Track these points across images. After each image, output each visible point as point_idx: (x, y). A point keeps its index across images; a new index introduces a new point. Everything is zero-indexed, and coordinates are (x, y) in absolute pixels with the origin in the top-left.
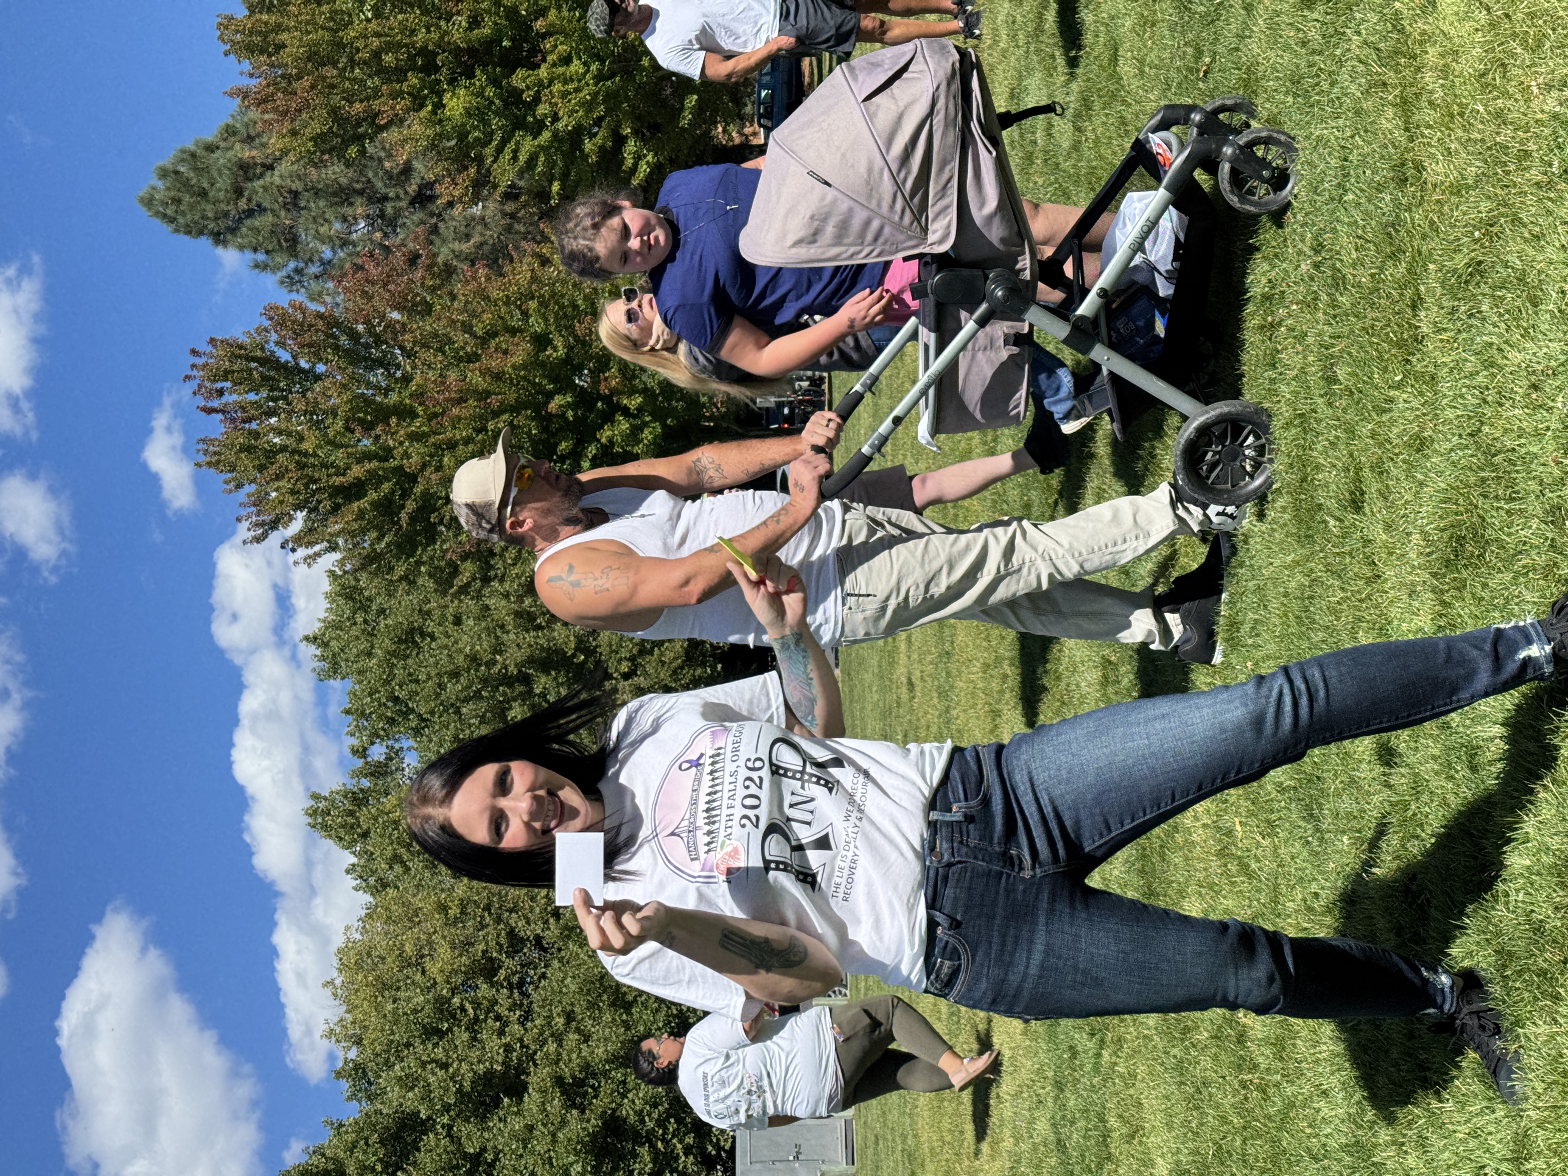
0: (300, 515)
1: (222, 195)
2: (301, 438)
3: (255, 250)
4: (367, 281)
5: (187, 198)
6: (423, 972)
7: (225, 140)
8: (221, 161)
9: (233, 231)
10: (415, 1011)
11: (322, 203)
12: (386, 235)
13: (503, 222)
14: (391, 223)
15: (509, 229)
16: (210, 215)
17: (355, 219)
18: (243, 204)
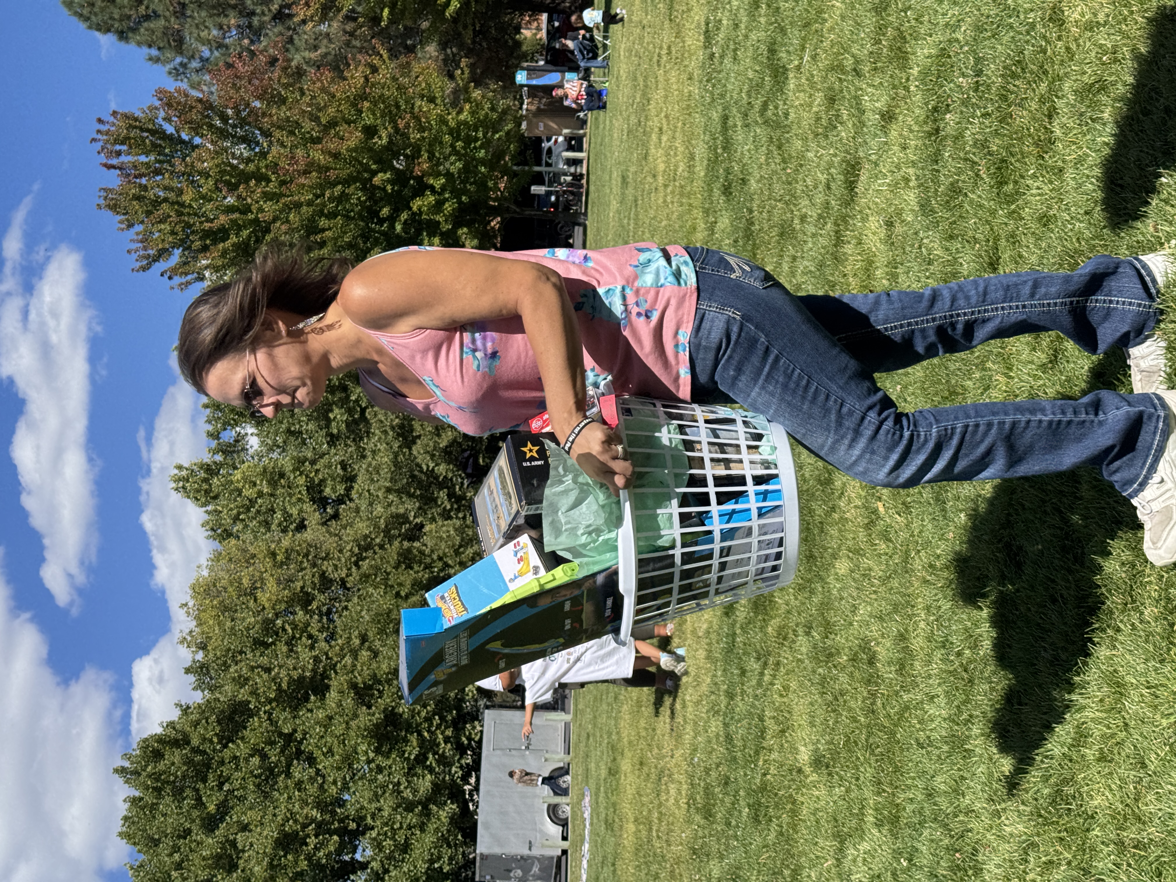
0: (178, 252)
1: (126, 2)
2: (180, 192)
3: (150, 46)
4: (237, 77)
5: (99, 3)
6: (256, 600)
9: (134, 30)
10: (248, 629)
11: (204, 14)
12: (252, 42)
13: (344, 38)
14: (256, 33)
15: (348, 44)
16: (116, 16)
17: (229, 27)
18: (142, 9)
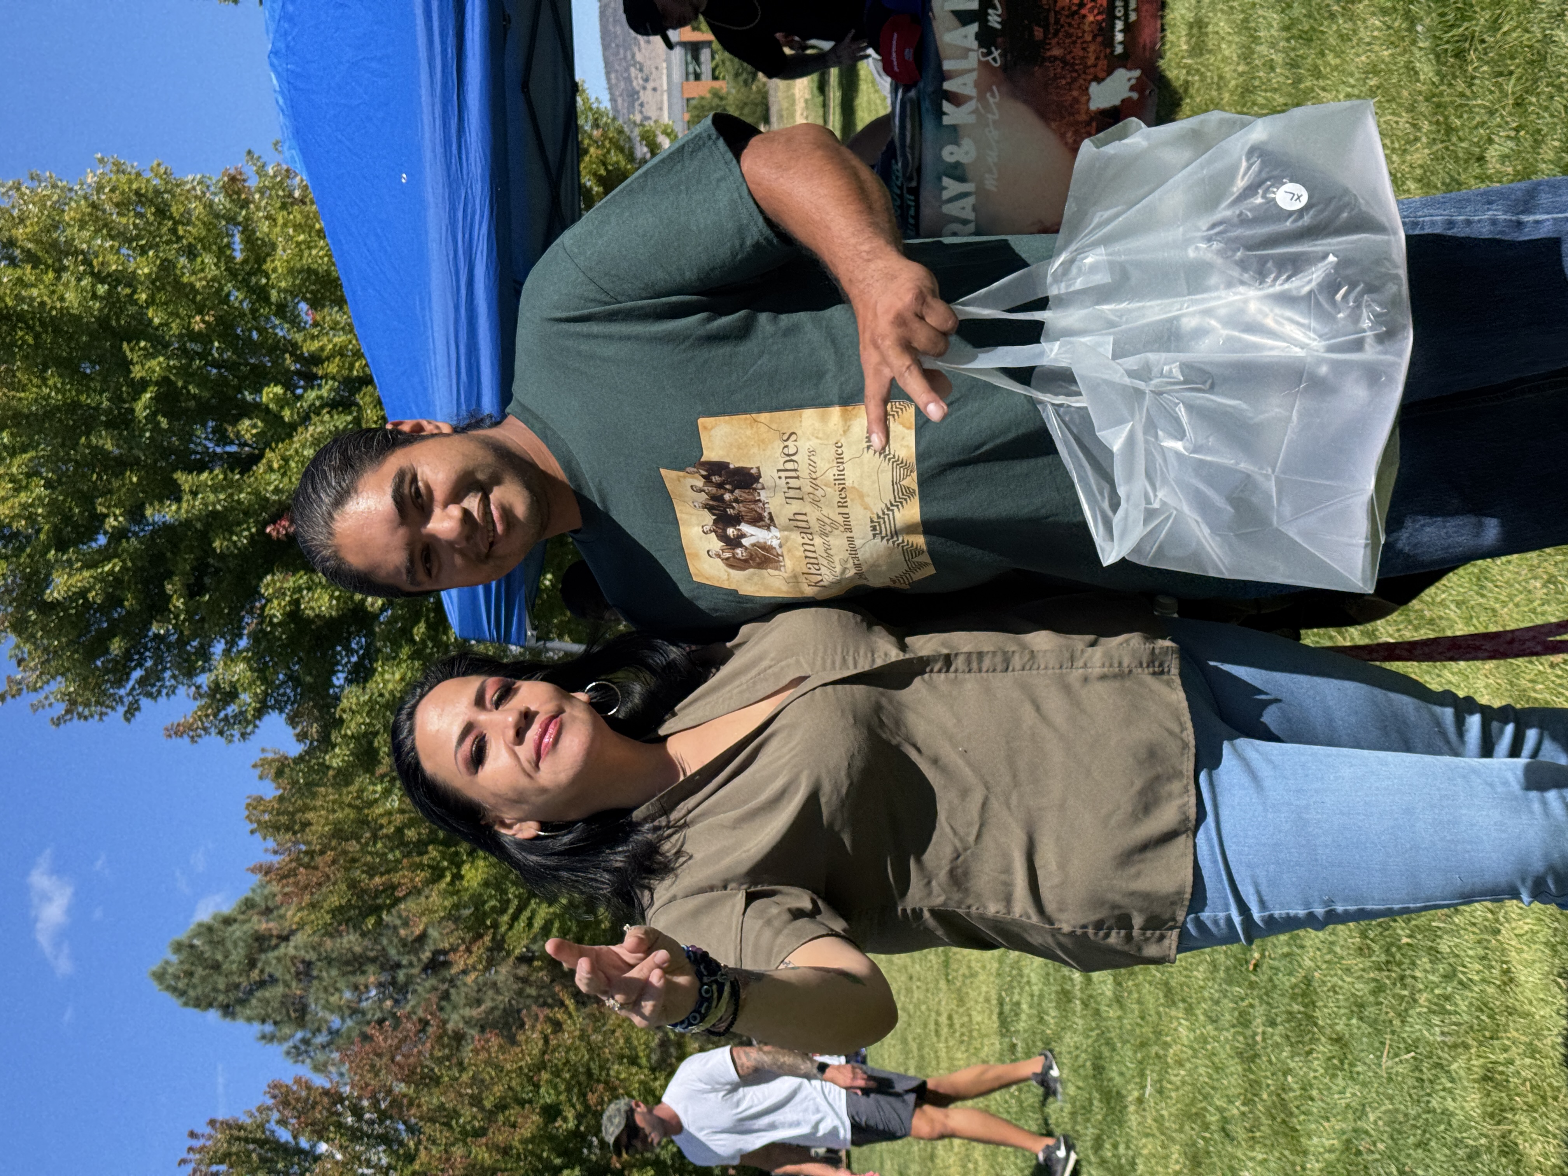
1: (234, 967)
3: (263, 1021)
4: (377, 1055)
5: (200, 971)
7: (243, 913)
8: (238, 934)
9: (243, 1002)
11: (334, 972)
12: (396, 1002)
13: (515, 987)
14: (402, 991)
15: (520, 993)
16: (221, 986)
17: (366, 987)
18: (255, 975)
